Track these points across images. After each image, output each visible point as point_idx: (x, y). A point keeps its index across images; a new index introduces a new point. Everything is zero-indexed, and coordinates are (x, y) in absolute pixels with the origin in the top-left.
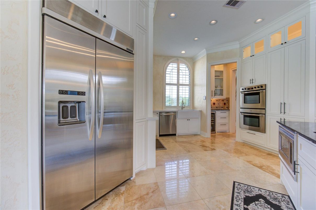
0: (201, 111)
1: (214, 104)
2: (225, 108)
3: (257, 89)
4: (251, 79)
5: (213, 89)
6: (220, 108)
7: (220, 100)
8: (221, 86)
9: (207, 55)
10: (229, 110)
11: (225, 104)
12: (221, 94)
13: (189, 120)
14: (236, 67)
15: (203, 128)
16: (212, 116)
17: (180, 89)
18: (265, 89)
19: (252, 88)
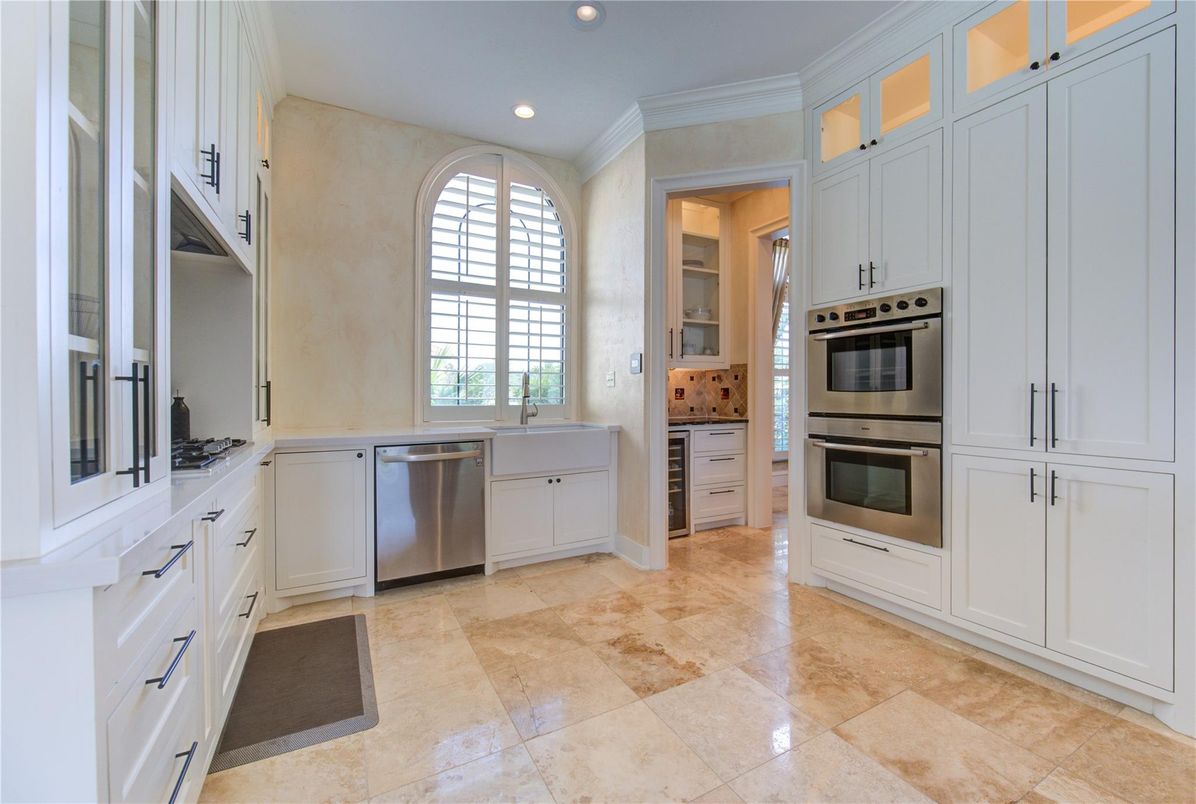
0: (619, 433)
1: (680, 393)
2: (726, 415)
3: (897, 313)
4: (865, 267)
5: (677, 321)
6: (705, 410)
7: (703, 374)
8: (710, 311)
9: (651, 135)
10: (747, 421)
11: (726, 392)
12: (711, 348)
13: (559, 481)
14: (786, 219)
15: (629, 519)
16: (671, 453)
17: (513, 313)
18: (939, 315)
19: (871, 312)
